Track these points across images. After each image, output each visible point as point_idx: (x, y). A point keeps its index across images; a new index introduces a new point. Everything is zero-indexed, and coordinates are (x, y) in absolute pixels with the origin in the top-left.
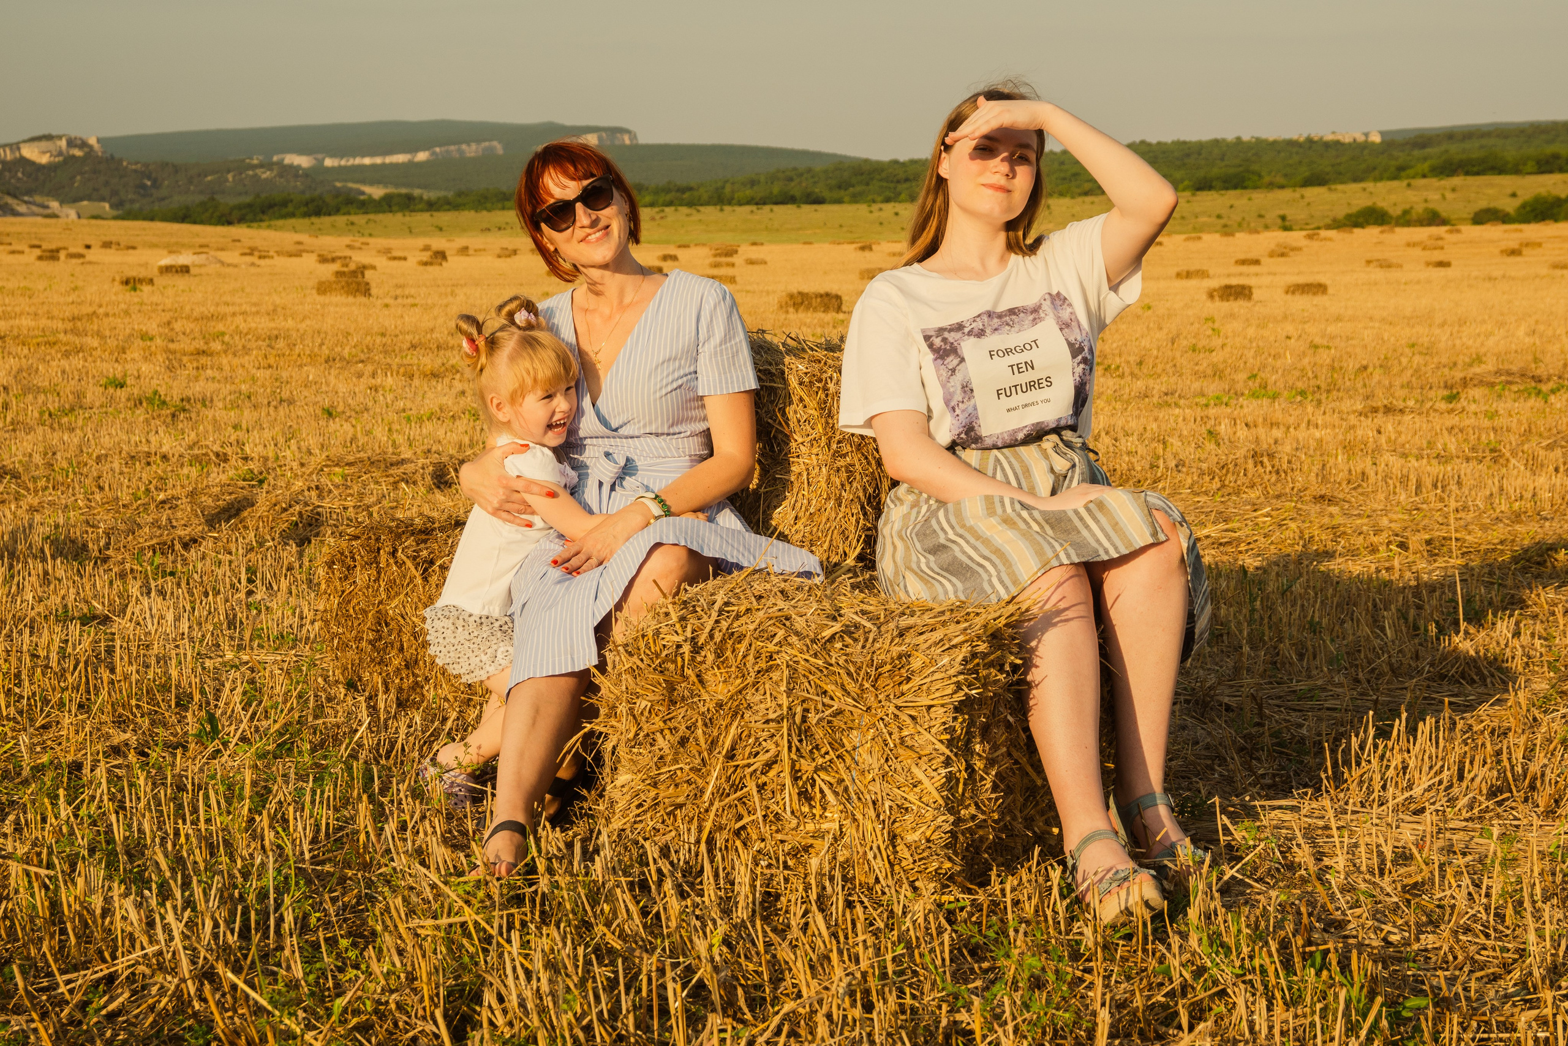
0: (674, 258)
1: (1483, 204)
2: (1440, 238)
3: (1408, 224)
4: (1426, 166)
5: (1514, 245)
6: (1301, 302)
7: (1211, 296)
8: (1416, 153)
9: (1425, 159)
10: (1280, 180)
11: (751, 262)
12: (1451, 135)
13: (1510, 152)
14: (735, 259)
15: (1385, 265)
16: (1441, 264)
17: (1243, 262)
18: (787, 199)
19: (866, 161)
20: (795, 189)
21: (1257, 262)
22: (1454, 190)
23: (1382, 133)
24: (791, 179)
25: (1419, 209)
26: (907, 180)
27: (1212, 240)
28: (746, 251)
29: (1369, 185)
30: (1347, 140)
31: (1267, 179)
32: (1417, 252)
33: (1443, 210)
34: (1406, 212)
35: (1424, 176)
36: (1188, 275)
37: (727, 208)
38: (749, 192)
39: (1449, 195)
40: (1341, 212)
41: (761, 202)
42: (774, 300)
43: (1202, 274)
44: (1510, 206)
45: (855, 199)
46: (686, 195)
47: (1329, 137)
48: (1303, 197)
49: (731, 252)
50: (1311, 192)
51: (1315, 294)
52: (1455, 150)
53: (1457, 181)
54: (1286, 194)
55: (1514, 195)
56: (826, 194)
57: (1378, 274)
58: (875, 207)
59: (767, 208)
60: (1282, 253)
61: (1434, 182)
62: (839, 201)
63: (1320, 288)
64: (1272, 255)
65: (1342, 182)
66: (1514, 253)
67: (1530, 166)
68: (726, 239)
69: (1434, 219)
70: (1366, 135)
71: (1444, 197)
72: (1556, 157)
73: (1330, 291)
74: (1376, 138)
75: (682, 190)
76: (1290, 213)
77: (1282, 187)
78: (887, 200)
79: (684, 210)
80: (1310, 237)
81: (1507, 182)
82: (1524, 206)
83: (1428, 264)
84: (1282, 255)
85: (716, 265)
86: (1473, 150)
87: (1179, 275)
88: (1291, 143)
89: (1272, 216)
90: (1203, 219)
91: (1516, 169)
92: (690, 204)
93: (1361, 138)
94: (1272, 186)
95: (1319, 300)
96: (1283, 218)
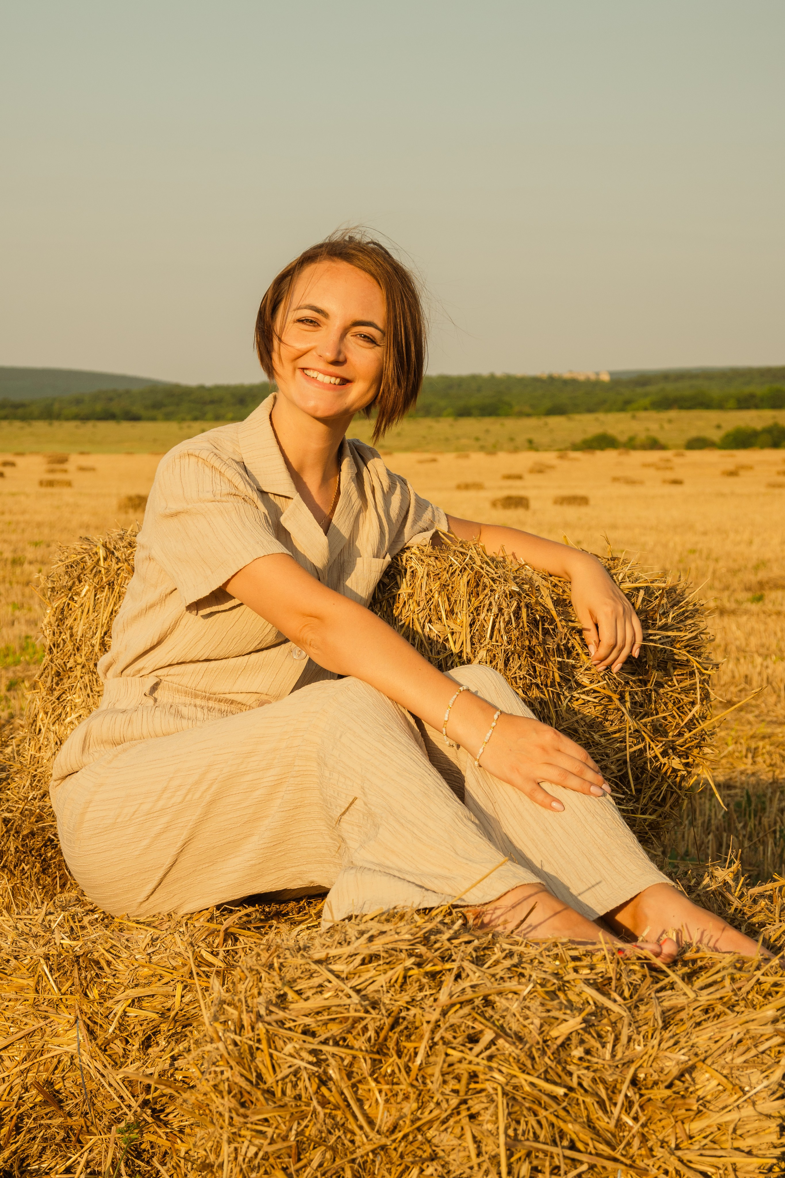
0: (12, 464)
1: (693, 434)
2: (668, 460)
3: (634, 448)
4: (646, 401)
5: (731, 467)
6: (571, 512)
7: (494, 504)
8: (639, 390)
9: (646, 395)
10: (527, 409)
11: (82, 469)
12: (666, 377)
13: (715, 392)
14: (65, 466)
15: (630, 482)
16: (677, 482)
17: (509, 477)
18: (109, 416)
19: (177, 386)
20: (115, 407)
21: (519, 477)
22: (670, 421)
23: (611, 374)
24: (111, 399)
25: (642, 436)
26: (212, 402)
27: (478, 458)
28: (76, 460)
29: (601, 416)
30: (582, 377)
31: (516, 408)
32: (652, 472)
33: (662, 438)
34: (632, 439)
35: (646, 409)
36: (467, 487)
37: (56, 423)
38: (74, 410)
39: (667, 426)
40: (578, 438)
41: (85, 418)
42: (114, 503)
43: (478, 486)
44: (716, 436)
45: (168, 417)
46: (20, 411)
47: (566, 375)
48: (546, 424)
49: (63, 460)
50: (555, 421)
51: (580, 504)
52: (670, 388)
53: (673, 414)
54: (533, 422)
55: (719, 427)
56: (142, 412)
57: (626, 490)
58: (185, 425)
59: (90, 424)
60: (540, 469)
61: (653, 414)
62: (153, 419)
63: (583, 501)
64: (532, 471)
65: (579, 412)
66: (732, 474)
67: (732, 403)
68: (58, 449)
69: (654, 445)
70: (598, 374)
71: (662, 428)
72: (752, 396)
73: (592, 502)
74: (605, 377)
75: (17, 406)
76: (537, 438)
77: (529, 415)
78: (196, 419)
79: (17, 424)
80: (561, 457)
81: (713, 416)
82: (727, 436)
83: (665, 482)
84: (541, 471)
85: (52, 471)
86: (685, 389)
87: (459, 487)
88: (536, 380)
89: (521, 439)
90: (464, 441)
91: (720, 405)
92: (24, 418)
93: (593, 377)
94: (521, 414)
95: (583, 510)
96: (530, 442)
